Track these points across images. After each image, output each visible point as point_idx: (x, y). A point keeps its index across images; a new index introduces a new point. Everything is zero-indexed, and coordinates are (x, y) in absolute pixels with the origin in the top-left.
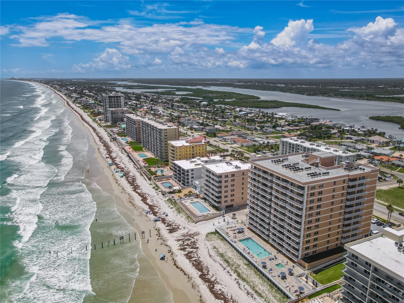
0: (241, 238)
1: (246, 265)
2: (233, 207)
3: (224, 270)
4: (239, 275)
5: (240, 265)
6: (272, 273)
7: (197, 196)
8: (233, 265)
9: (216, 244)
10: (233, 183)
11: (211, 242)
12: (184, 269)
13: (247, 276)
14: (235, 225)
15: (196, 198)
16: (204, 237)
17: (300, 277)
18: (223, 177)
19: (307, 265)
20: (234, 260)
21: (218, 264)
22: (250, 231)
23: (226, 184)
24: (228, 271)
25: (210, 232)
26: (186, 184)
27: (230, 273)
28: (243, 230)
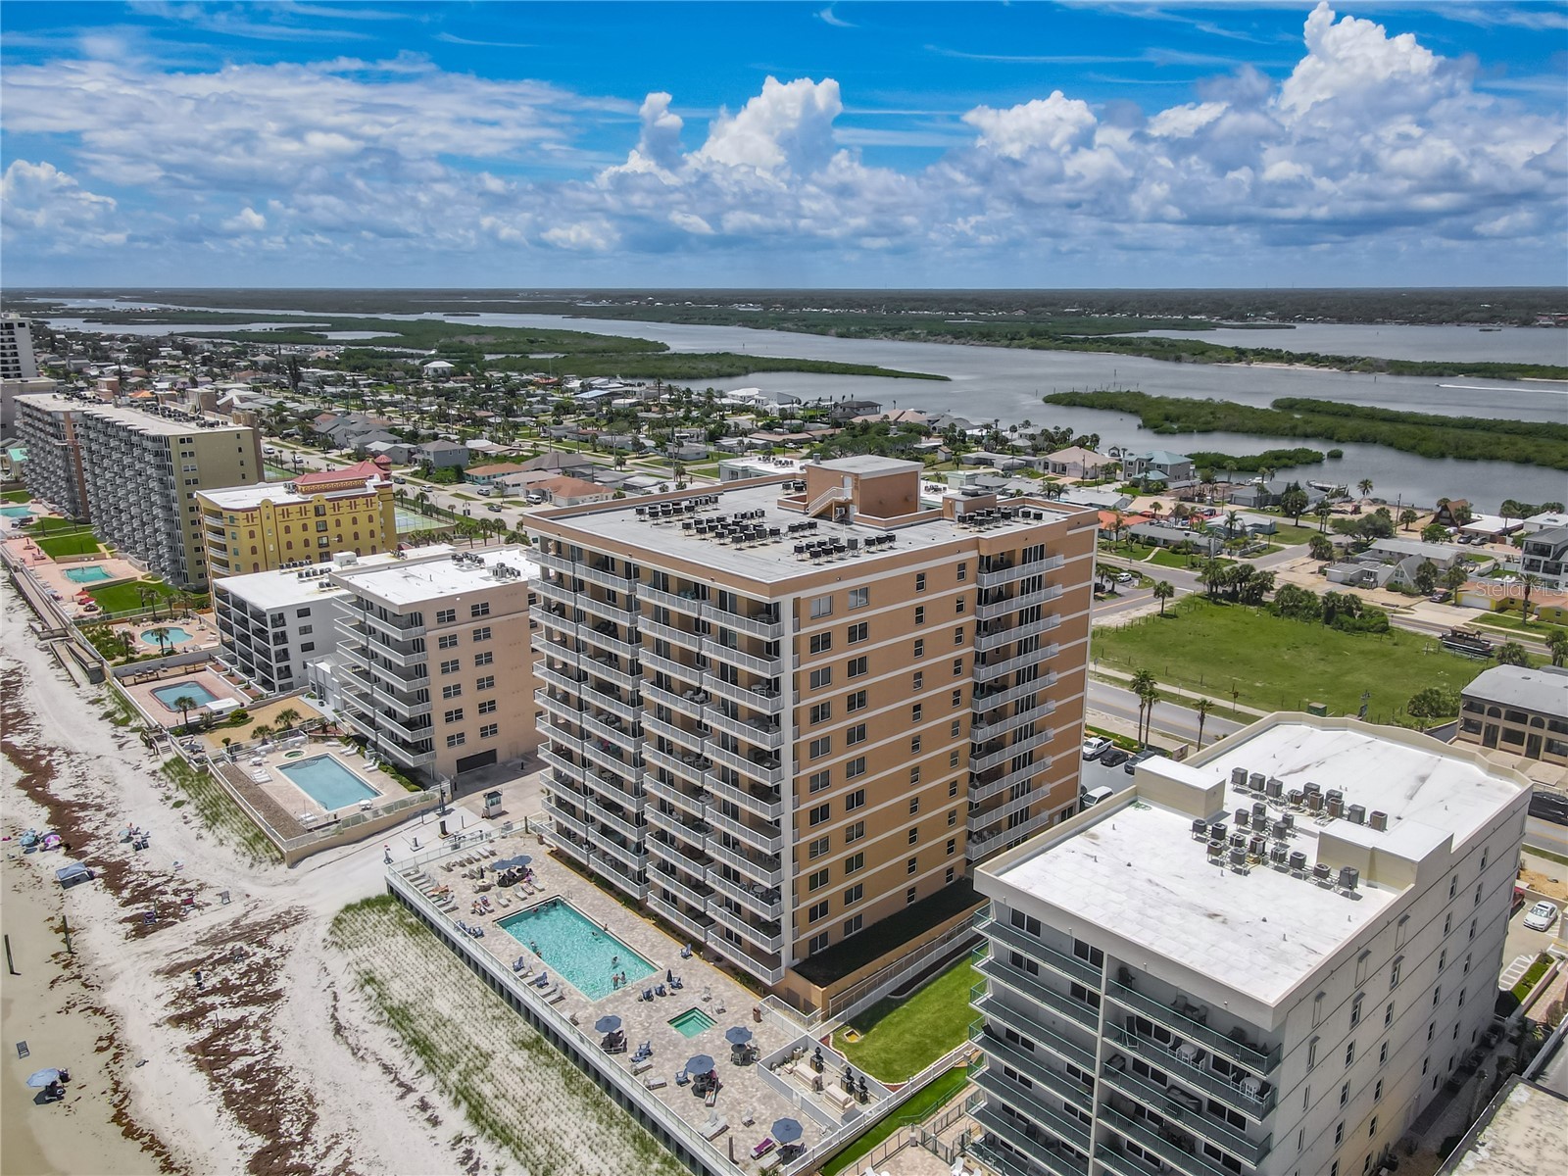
0: (511, 909)
1: (525, 1045)
2: (494, 760)
3: (402, 1097)
4: (476, 1115)
5: (488, 1057)
6: (650, 1067)
7: (323, 731)
8: (453, 1061)
9: (378, 961)
10: (483, 646)
11: (351, 955)
12: (165, 1136)
13: (522, 1111)
14: (489, 847)
15: (316, 740)
16: (322, 931)
17: (785, 1061)
18: (430, 619)
19: (816, 993)
20: (467, 1029)
21: (375, 1070)
22: (564, 868)
23: (449, 654)
24: (422, 1100)
25: (355, 898)
26: (277, 682)
27: (429, 1112)
28: (528, 867)
